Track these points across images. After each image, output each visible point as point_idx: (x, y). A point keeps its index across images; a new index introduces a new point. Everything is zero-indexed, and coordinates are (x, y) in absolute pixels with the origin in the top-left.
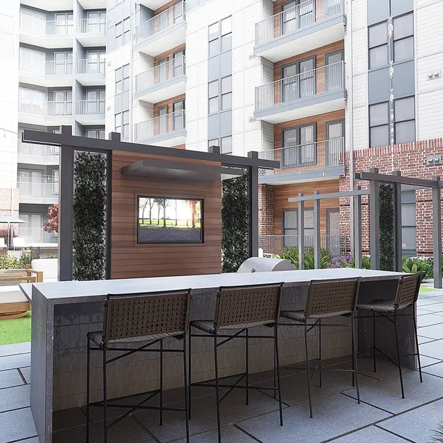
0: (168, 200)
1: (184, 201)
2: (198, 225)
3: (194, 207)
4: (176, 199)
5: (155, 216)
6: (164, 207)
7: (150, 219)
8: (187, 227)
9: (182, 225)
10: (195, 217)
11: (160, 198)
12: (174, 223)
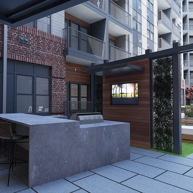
0: (123, 84)
1: (130, 84)
2: (137, 96)
3: (135, 86)
4: (126, 83)
5: (118, 93)
6: (122, 88)
7: (116, 94)
8: (131, 97)
9: (129, 96)
10: (135, 92)
11: (120, 84)
12: (126, 95)
